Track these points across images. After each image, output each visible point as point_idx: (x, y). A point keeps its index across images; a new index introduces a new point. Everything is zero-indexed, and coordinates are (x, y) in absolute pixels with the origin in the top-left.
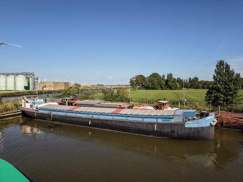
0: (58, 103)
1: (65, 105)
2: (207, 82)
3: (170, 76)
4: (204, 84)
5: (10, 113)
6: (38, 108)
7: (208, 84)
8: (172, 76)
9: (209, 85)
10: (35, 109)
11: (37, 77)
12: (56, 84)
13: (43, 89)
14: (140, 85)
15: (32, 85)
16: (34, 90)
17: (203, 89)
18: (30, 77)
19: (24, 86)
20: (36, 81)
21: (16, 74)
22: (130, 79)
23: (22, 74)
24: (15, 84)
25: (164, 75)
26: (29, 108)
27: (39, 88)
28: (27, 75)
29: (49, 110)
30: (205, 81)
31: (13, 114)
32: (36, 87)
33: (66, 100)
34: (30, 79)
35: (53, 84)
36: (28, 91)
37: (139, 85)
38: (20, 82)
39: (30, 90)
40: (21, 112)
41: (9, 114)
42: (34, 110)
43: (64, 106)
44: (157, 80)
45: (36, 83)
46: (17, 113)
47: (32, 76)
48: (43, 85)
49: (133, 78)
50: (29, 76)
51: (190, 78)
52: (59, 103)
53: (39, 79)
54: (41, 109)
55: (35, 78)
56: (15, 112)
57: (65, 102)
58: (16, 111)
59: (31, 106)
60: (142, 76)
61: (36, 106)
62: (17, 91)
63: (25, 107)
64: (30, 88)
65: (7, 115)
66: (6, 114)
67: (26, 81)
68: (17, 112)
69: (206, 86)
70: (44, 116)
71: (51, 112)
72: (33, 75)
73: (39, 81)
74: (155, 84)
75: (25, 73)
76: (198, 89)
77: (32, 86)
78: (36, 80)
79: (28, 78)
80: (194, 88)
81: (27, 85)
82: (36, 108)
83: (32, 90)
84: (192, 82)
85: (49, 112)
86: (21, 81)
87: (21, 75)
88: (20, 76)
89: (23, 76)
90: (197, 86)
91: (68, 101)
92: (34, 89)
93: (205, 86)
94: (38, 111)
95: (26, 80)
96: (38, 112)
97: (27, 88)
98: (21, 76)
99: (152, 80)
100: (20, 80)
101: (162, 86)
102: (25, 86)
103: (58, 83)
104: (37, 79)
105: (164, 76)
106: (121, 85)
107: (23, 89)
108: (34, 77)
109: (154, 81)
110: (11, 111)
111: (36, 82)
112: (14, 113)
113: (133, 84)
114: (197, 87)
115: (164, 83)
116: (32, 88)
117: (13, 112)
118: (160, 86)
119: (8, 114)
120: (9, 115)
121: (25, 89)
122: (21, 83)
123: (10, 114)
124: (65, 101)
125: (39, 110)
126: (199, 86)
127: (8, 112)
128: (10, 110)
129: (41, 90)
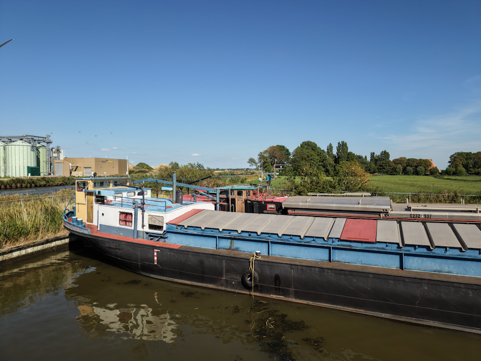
0: (216, 205)
1: (232, 211)
2: (413, 160)
3: (343, 146)
4: (407, 166)
5: (29, 246)
6: (160, 228)
7: (415, 164)
8: (347, 148)
9: (416, 167)
10: (147, 229)
11: (58, 147)
12: (101, 162)
13: (71, 173)
14: (281, 167)
15: (45, 164)
16: (50, 176)
17: (405, 174)
18: (40, 145)
19: (28, 167)
20: (55, 155)
21: (7, 138)
22: (259, 153)
23: (22, 139)
24: (5, 163)
25: (331, 145)
26: (118, 225)
27: (61, 172)
28: (35, 143)
29: (226, 234)
30: (409, 160)
31: (39, 248)
32: (55, 169)
33: (236, 192)
34: (41, 150)
35: (94, 163)
36: (35, 177)
37: (279, 167)
38: (17, 158)
39: (42, 175)
40: (67, 241)
41: (23, 252)
42: (141, 235)
43: (230, 213)
44: (318, 155)
45: (56, 161)
46: (53, 244)
47: (45, 144)
48: (70, 164)
49: (266, 152)
50: (38, 145)
51: (374, 153)
52: (218, 205)
53: (62, 151)
54: (177, 229)
55: (53, 150)
56: (48, 241)
57: (233, 201)
58: (50, 236)
59: (125, 217)
60: (283, 147)
61: (151, 217)
62: (9, 177)
63: (90, 219)
64: (41, 171)
65: (15, 254)
66: (11, 251)
67: (33, 155)
68: (52, 241)
69: (411, 169)
70: (202, 263)
71: (237, 244)
72: (48, 143)
73: (62, 157)
74: (315, 163)
75: (30, 137)
76: (394, 175)
77: (45, 168)
78: (55, 152)
79: (37, 150)
80: (387, 173)
81: (33, 164)
82: (151, 227)
83: (44, 175)
84: (377, 160)
85: (225, 244)
86: (21, 155)
87: (21, 141)
88: (18, 144)
89: (24, 144)
90: (392, 169)
91: (244, 196)
92: (50, 174)
93: (409, 168)
94: (162, 240)
95: (32, 152)
96: (161, 243)
97: (34, 171)
98: (21, 144)
99: (308, 157)
100: (17, 152)
101: (329, 167)
102: (29, 165)
103: (105, 161)
104: (58, 151)
105: (330, 148)
106: (222, 170)
107: (26, 175)
108: (51, 146)
109: (311, 158)
110: (32, 236)
111: (56, 157)
112: (42, 244)
113: (267, 164)
114: (393, 172)
115: (332, 161)
116: (45, 171)
117: (39, 240)
118: (323, 169)
119: (19, 249)
120: (23, 256)
121: (30, 174)
122: (22, 161)
123: (30, 250)
124: (233, 197)
125: (168, 235)
126: (397, 170)
127: (22, 243)
128: (27, 234)
129: (68, 175)
